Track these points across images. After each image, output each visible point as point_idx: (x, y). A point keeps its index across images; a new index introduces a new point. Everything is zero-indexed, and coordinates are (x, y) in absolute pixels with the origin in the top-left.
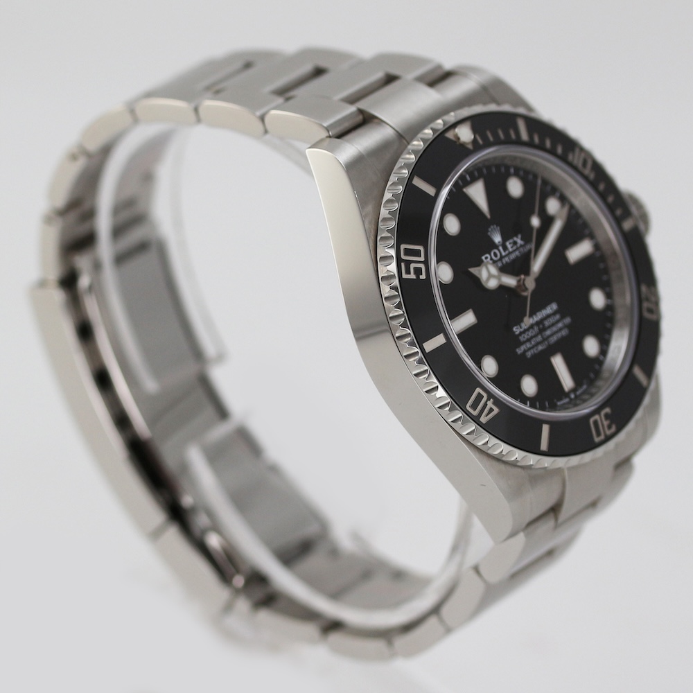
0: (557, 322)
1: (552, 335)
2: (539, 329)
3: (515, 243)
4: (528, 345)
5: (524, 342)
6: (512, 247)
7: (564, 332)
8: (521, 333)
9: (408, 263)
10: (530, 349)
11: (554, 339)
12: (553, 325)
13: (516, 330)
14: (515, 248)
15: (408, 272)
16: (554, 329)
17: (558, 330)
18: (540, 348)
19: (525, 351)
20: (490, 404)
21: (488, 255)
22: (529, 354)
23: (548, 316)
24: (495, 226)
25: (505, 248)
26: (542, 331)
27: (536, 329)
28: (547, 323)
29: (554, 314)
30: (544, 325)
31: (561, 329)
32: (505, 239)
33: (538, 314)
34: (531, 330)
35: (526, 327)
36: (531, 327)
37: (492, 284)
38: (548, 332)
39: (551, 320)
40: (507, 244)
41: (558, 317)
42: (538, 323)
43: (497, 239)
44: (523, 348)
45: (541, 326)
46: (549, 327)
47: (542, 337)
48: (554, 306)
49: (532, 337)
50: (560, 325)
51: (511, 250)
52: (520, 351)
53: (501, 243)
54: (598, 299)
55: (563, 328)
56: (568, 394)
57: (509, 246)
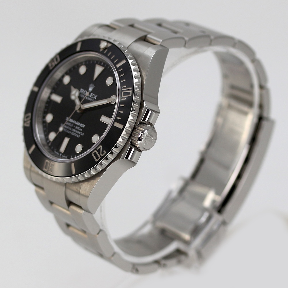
0: (80, 131)
1: (74, 132)
2: (73, 126)
3: (94, 96)
6: (91, 96)
7: (78, 136)
8: (68, 121)
11: (73, 134)
12: (78, 130)
13: (67, 119)
14: (92, 97)
16: (77, 132)
17: (77, 133)
18: (68, 131)
21: (83, 90)
23: (79, 126)
24: (94, 85)
25: (90, 94)
26: (73, 128)
27: (72, 125)
28: (77, 127)
29: (81, 128)
30: (75, 127)
31: (78, 134)
32: (92, 92)
33: (77, 122)
34: (71, 124)
35: (70, 121)
36: (72, 123)
37: (73, 97)
38: (74, 130)
39: (78, 128)
40: (92, 94)
41: (81, 130)
42: (75, 125)
43: (91, 89)
45: (74, 126)
46: (76, 129)
47: (71, 129)
48: (84, 126)
49: (69, 126)
50: (79, 133)
51: (90, 96)
53: (90, 92)
55: (79, 135)
56: (60, 153)
57: (91, 95)
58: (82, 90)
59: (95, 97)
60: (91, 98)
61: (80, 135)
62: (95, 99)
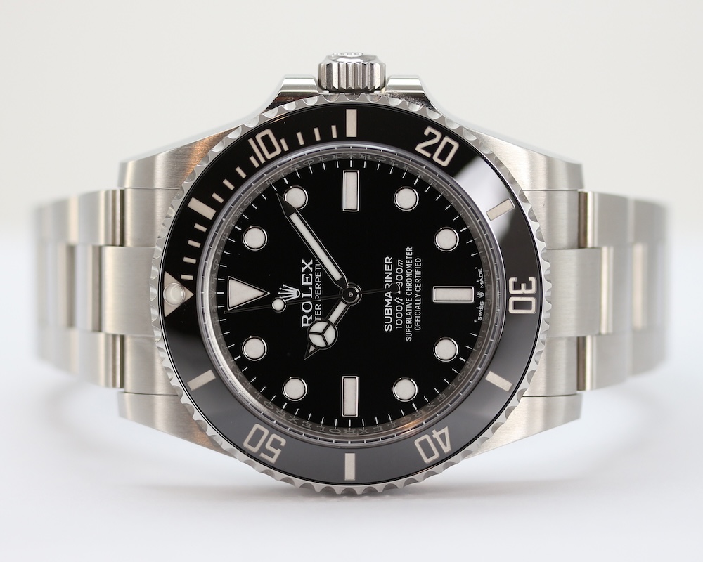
0: (405, 267)
1: (413, 283)
2: (400, 297)
3: (307, 271)
4: (409, 321)
5: (404, 325)
6: (309, 280)
7: (419, 263)
8: (393, 324)
9: (263, 449)
10: (413, 322)
11: (418, 286)
12: (405, 275)
13: (388, 328)
14: (311, 275)
15: (272, 455)
16: (409, 276)
17: (412, 271)
18: (418, 307)
19: (412, 329)
20: (436, 435)
21: (303, 317)
22: (418, 327)
23: (394, 275)
24: (279, 289)
25: (306, 289)
26: (403, 296)
27: (398, 300)
29: (395, 265)
31: (413, 267)
32: (297, 284)
35: (391, 314)
37: (331, 335)
38: (409, 286)
39: (399, 275)
41: (399, 262)
42: (394, 294)
43: (293, 294)
44: (408, 331)
45: (399, 292)
46: (404, 281)
47: (409, 298)
48: (388, 260)
49: (404, 312)
50: (409, 265)
51: (311, 283)
52: (409, 338)
53: (299, 291)
54: (406, 199)
55: (414, 263)
56: (477, 300)
57: (307, 283)
58: (305, 322)
59: (308, 266)
60: (314, 277)
61: (414, 257)
62: (311, 263)
